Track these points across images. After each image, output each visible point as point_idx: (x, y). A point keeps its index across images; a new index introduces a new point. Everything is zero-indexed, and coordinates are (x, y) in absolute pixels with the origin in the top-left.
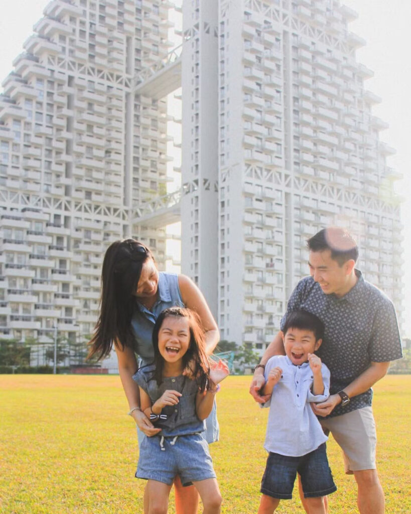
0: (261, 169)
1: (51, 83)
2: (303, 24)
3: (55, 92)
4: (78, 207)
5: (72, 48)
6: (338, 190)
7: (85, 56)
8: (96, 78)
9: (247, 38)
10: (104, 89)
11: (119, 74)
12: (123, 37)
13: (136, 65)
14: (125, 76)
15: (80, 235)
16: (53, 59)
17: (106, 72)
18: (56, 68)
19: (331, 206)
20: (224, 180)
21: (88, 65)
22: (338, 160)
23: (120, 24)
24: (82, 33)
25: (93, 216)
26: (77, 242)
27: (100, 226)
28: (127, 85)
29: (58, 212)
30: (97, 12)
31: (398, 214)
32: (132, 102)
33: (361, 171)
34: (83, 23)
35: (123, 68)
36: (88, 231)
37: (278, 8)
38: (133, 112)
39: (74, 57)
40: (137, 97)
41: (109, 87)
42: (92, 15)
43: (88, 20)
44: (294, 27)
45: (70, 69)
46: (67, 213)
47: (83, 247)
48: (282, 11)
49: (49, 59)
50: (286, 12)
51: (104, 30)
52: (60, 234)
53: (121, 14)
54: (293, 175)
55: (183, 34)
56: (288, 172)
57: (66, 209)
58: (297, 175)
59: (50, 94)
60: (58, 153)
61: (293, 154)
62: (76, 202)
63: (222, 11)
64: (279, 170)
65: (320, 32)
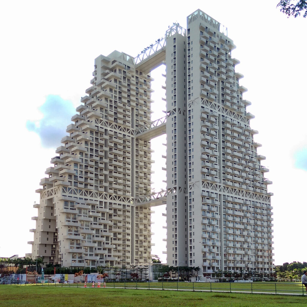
0: (208, 183)
1: (97, 133)
2: (226, 110)
3: (99, 138)
4: (111, 197)
5: (106, 114)
6: (242, 191)
7: (113, 119)
8: (118, 131)
9: (203, 119)
10: (122, 136)
11: (129, 128)
12: (130, 108)
13: (136, 123)
14: (131, 129)
15: (112, 212)
16: (98, 120)
17: (122, 127)
18: (99, 125)
19: (239, 200)
20: (191, 189)
21: (114, 123)
22: (242, 177)
23: (129, 101)
24: (111, 106)
25: (118, 202)
26: (110, 215)
27: (121, 207)
28: (132, 134)
29: (101, 200)
30: (118, 96)
31: (270, 201)
32: (135, 143)
33: (252, 181)
34: (111, 101)
35: (130, 125)
36: (115, 210)
37: (216, 103)
38: (135, 148)
39: (108, 119)
40: (137, 140)
41: (124, 135)
42: (115, 97)
43: (113, 100)
44: (222, 112)
45: (105, 125)
46: (106, 201)
47: (113, 218)
48: (217, 104)
49: (96, 121)
50: (219, 105)
51: (121, 105)
52: (103, 212)
53: (129, 96)
54: (222, 185)
55: (167, 112)
56: (220, 184)
57: (105, 198)
58: (224, 186)
59: (97, 139)
60: (101, 170)
61: (222, 175)
62: (109, 195)
63: (189, 105)
64: (216, 184)
65: (234, 113)
